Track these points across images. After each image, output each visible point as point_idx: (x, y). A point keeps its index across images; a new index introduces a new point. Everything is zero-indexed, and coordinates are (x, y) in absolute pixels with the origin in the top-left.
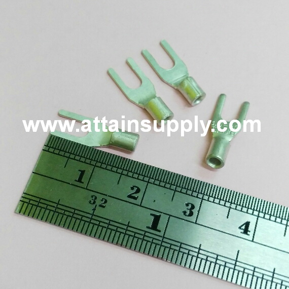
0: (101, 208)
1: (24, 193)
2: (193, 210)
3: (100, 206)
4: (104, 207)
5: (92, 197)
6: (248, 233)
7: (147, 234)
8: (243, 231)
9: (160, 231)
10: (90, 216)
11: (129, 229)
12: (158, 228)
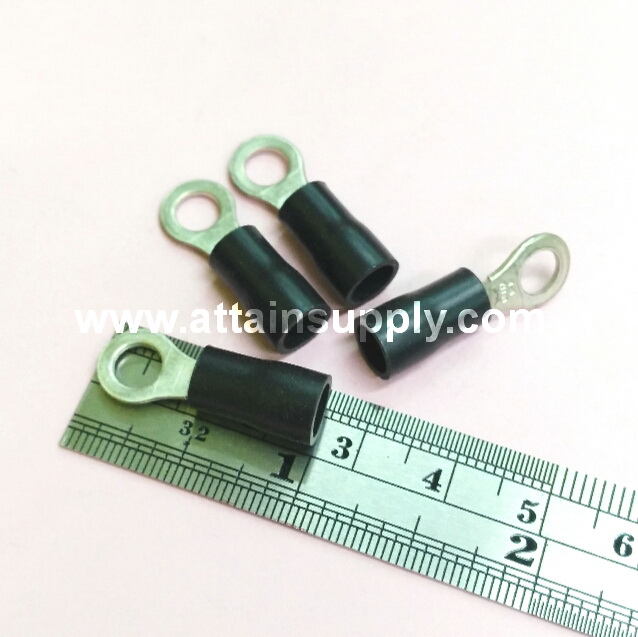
0: (198, 441)
1: (76, 415)
2: (349, 449)
3: (198, 438)
4: (203, 440)
5: (186, 422)
6: (438, 488)
7: (270, 486)
8: (429, 485)
9: (292, 482)
10: (180, 454)
11: (242, 476)
12: (290, 477)
